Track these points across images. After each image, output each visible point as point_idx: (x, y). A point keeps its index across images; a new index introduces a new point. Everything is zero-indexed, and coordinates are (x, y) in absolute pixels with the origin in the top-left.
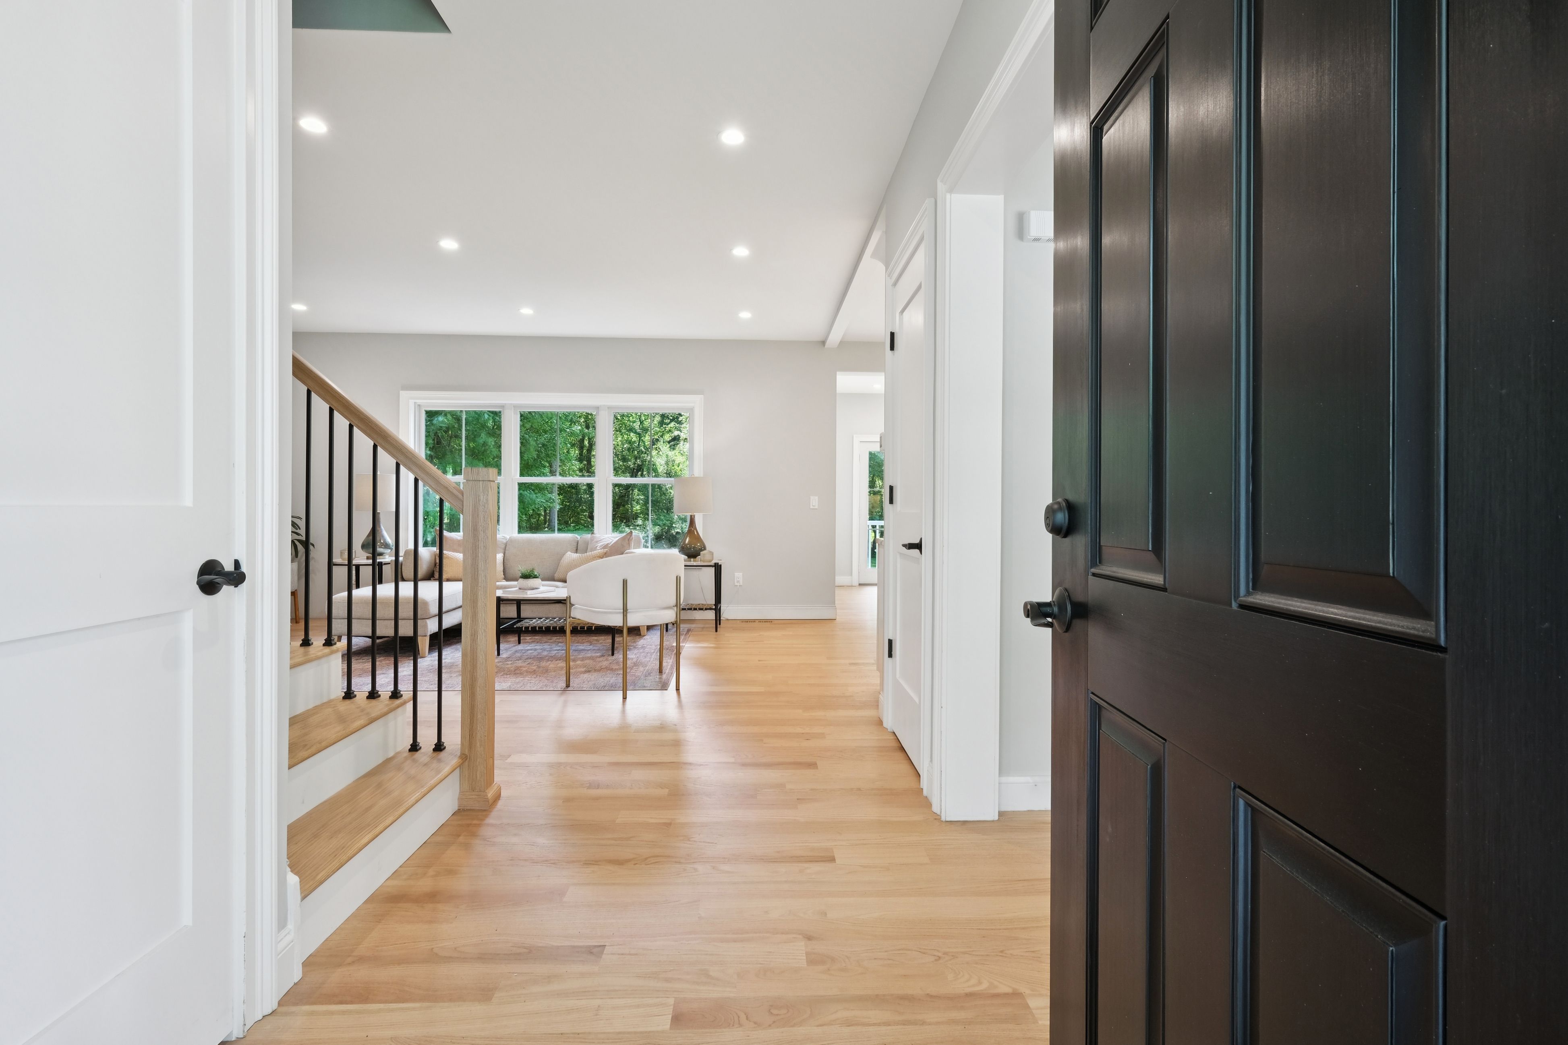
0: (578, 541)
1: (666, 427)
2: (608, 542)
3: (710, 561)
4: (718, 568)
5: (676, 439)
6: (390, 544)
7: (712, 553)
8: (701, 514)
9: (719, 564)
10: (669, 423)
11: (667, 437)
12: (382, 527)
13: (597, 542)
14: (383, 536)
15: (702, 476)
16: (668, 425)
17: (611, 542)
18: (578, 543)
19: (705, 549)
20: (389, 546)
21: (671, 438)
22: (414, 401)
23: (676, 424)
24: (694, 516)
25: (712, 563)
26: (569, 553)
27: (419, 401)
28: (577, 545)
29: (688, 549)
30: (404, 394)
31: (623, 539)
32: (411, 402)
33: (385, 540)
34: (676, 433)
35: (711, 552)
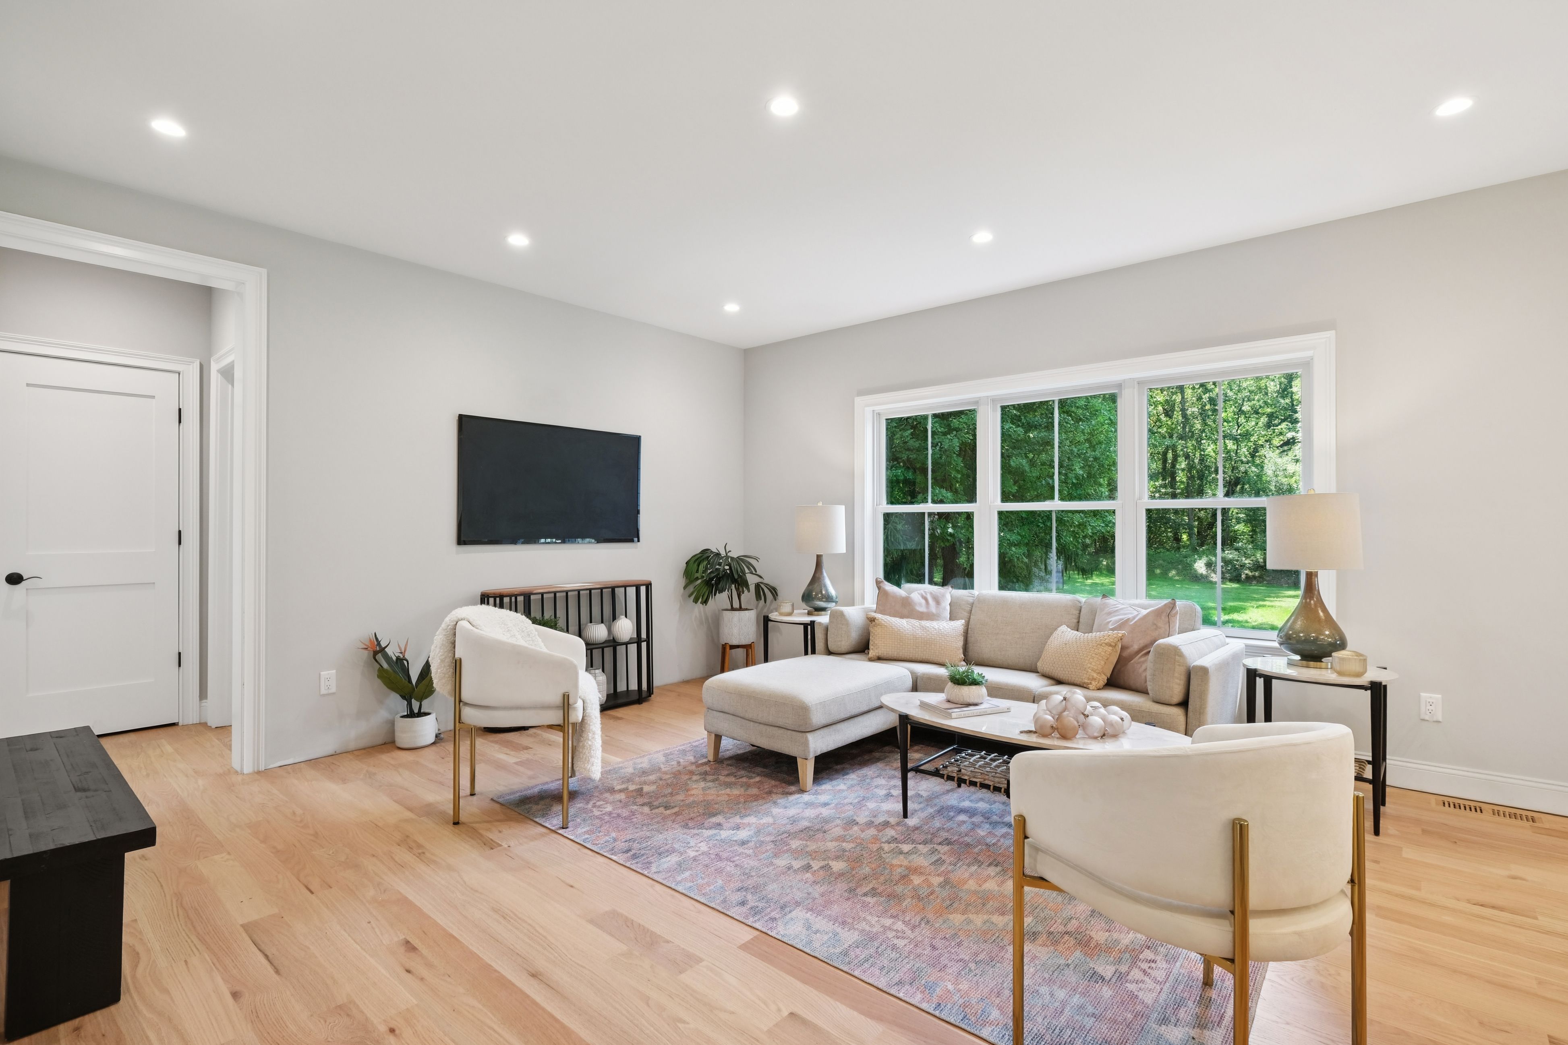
0: (1081, 607)
1: (1275, 429)
2: (1130, 616)
3: (1359, 675)
4: (1378, 691)
5: (1290, 443)
6: (832, 596)
7: (1363, 660)
8: (1333, 574)
9: (1383, 684)
10: (1280, 424)
11: (1276, 442)
12: (825, 574)
13: (1109, 614)
14: (825, 586)
15: (1334, 491)
16: (1277, 426)
17: (1134, 618)
18: (1080, 611)
19: (1341, 645)
20: (832, 599)
21: (1282, 442)
22: (872, 408)
23: (1289, 424)
24: (1316, 574)
25: (1364, 680)
26: (1064, 628)
27: (878, 408)
28: (1080, 614)
29: (1299, 641)
30: (859, 401)
31: (1158, 613)
32: (868, 411)
33: (827, 590)
34: (1290, 435)
35: (1359, 655)
